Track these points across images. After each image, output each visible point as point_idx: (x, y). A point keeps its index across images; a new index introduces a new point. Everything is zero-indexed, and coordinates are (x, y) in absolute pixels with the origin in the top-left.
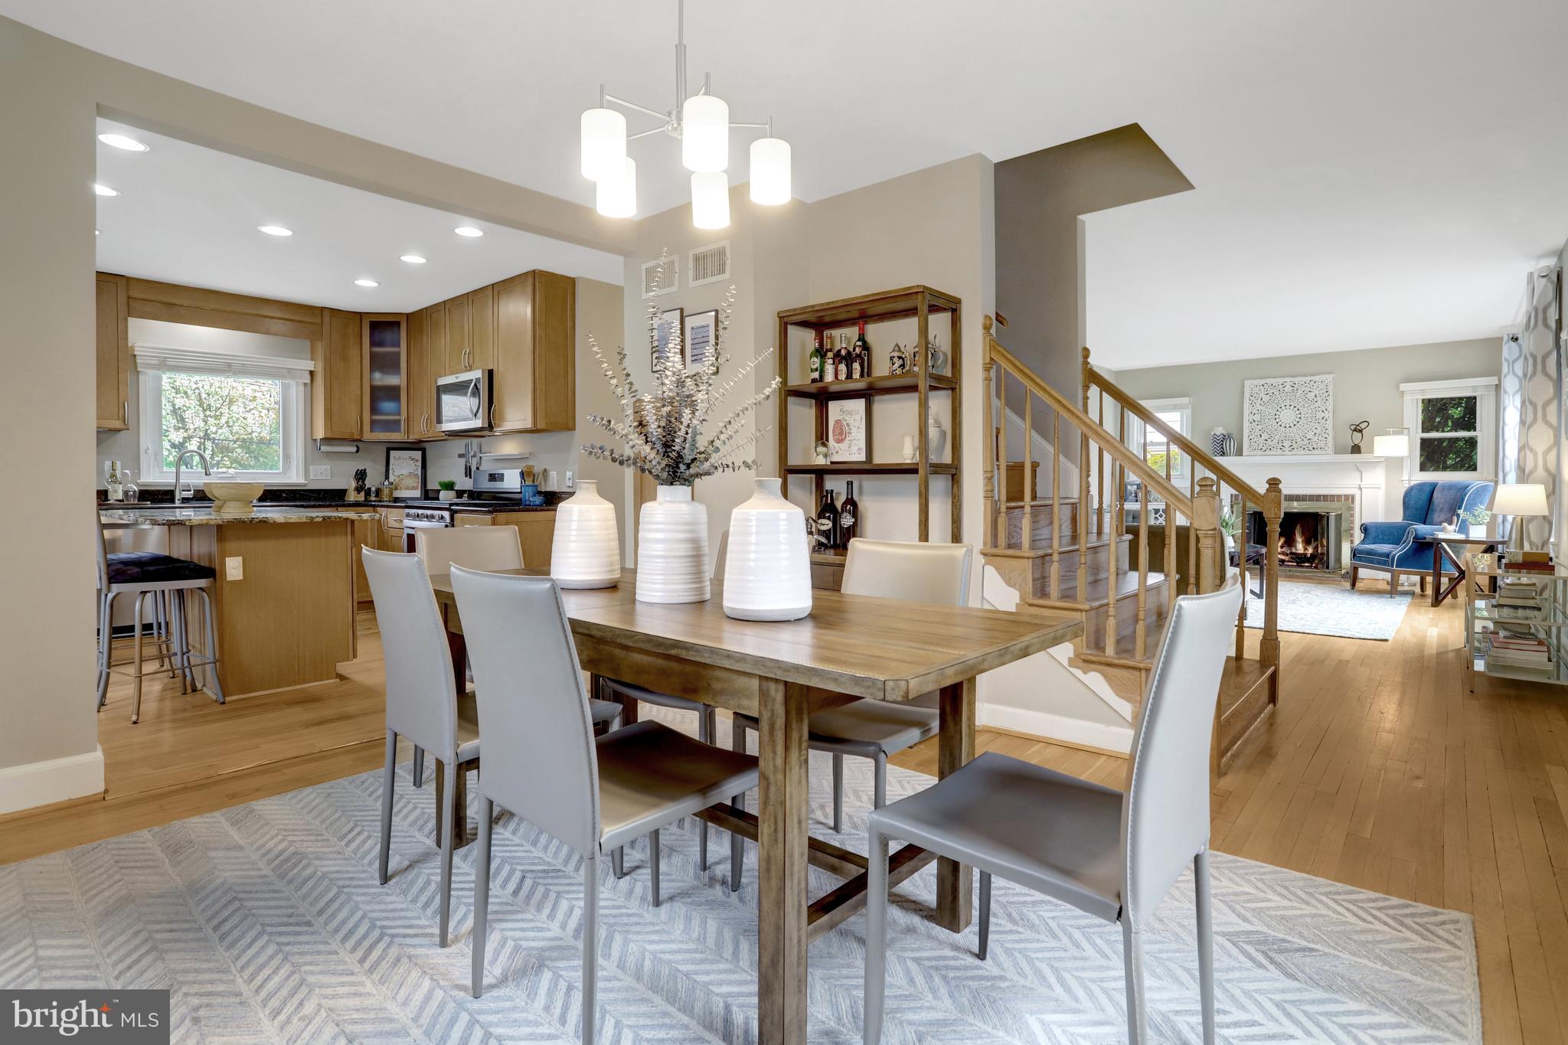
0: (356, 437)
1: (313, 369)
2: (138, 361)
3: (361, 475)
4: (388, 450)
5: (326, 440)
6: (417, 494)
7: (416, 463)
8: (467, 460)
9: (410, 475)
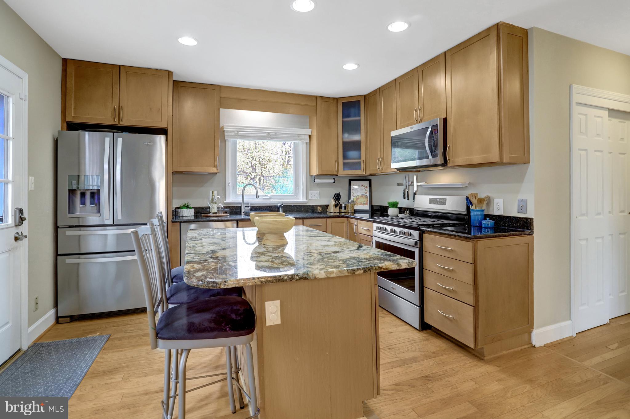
0: (335, 173)
1: (310, 134)
2: (225, 134)
3: (337, 197)
4: (350, 181)
5: (318, 176)
6: (367, 207)
7: (366, 189)
8: (405, 187)
9: (363, 196)
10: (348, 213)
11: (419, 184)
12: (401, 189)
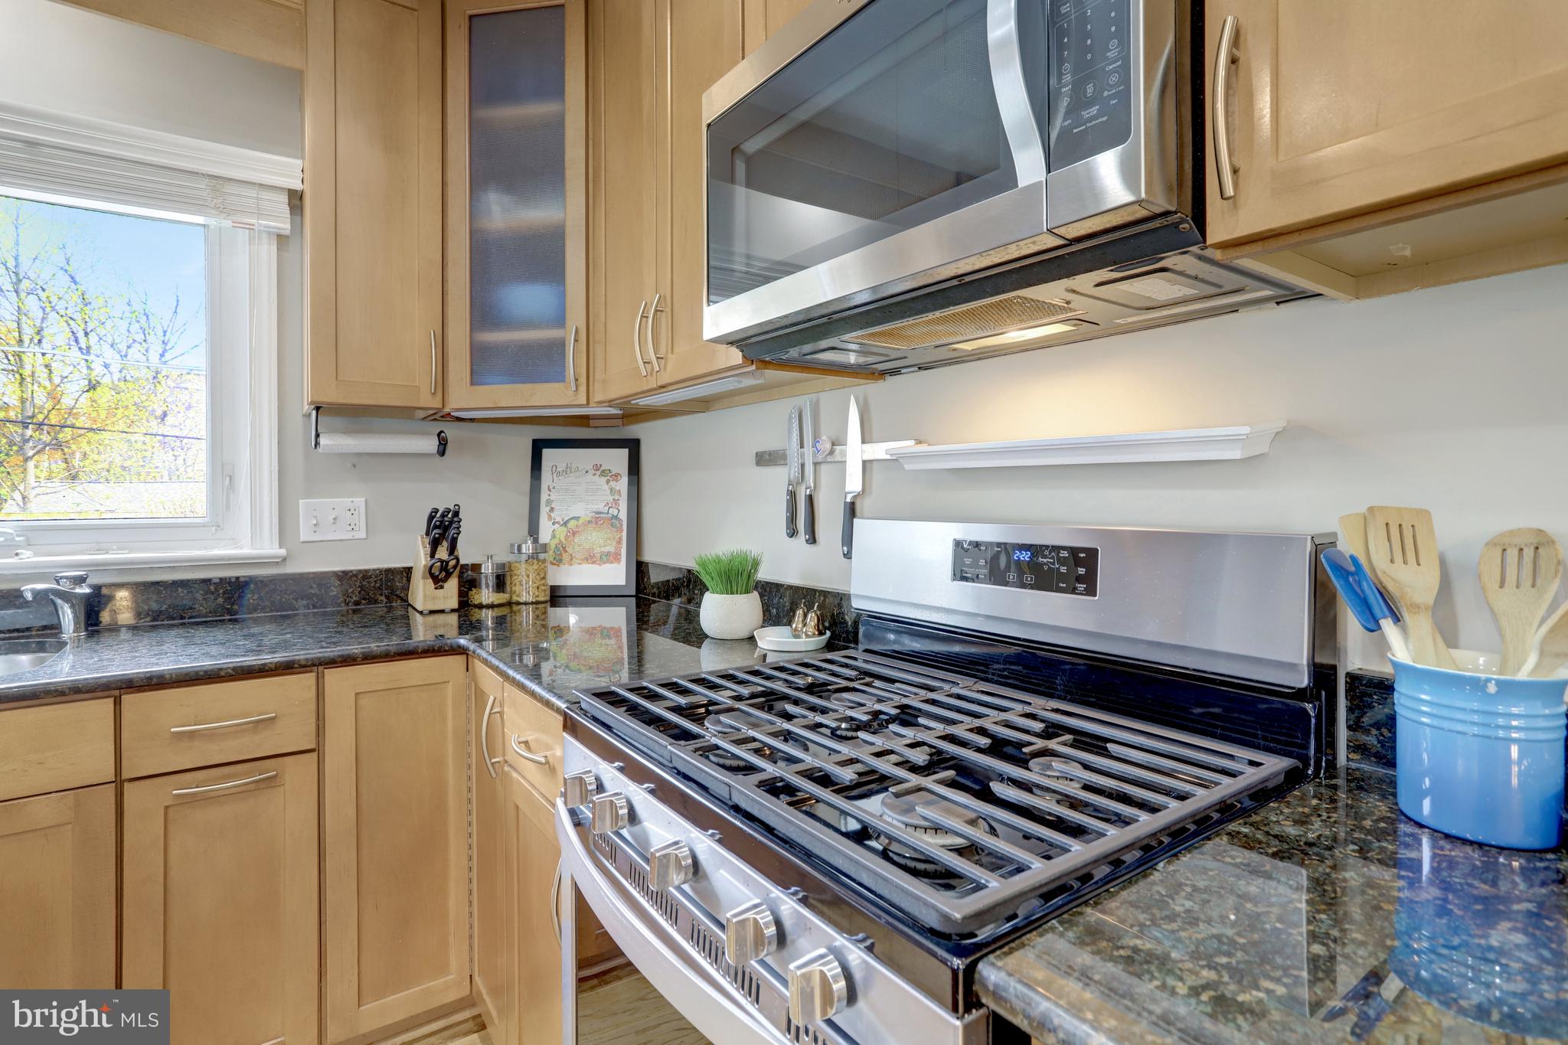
3: (447, 527)
4: (537, 446)
6: (616, 575)
7: (613, 484)
8: (795, 471)
9: (598, 520)
10: (515, 608)
11: (878, 451)
12: (778, 479)
